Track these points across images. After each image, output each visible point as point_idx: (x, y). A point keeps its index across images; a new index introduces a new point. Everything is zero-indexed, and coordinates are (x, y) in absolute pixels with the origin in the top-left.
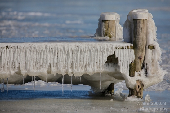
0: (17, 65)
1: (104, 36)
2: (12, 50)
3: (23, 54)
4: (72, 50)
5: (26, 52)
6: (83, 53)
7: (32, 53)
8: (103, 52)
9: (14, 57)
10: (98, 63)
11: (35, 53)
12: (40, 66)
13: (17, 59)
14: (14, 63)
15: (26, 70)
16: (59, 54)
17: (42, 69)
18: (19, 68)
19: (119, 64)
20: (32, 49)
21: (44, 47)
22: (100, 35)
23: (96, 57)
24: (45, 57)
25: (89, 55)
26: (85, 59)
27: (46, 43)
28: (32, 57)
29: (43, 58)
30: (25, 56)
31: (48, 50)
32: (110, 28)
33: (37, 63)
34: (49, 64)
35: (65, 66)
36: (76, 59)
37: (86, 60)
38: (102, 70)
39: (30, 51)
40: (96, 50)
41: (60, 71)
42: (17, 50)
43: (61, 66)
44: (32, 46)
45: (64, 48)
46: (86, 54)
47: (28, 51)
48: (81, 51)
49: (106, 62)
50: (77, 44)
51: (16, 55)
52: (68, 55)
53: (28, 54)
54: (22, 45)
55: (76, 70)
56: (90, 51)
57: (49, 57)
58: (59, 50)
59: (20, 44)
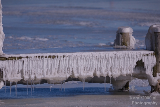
0: (71, 70)
1: (122, 45)
2: (67, 58)
3: (75, 61)
4: (111, 58)
5: (77, 60)
6: (119, 59)
7: (82, 60)
8: (133, 58)
9: (69, 64)
10: (130, 67)
11: (84, 60)
12: (88, 70)
13: (71, 66)
14: (69, 68)
15: (78, 73)
16: (102, 61)
17: (90, 73)
18: (73, 72)
19: (145, 67)
20: (83, 58)
21: (91, 55)
23: (128, 62)
24: (92, 63)
25: (123, 61)
26: (120, 64)
27: (92, 53)
28: (82, 64)
29: (90, 64)
30: (77, 62)
31: (93, 58)
32: (126, 39)
33: (85, 68)
34: (94, 69)
35: (106, 70)
36: (114, 64)
37: (122, 65)
38: (133, 72)
39: (81, 59)
40: (129, 57)
41: (102, 74)
42: (71, 58)
43: (103, 70)
44: (82, 55)
45: (105, 56)
46: (121, 60)
47: (79, 59)
48: (118, 58)
49: (135, 66)
50: (115, 52)
51: (70, 62)
52: (108, 61)
53: (79, 61)
54: (75, 54)
55: (114, 73)
56: (124, 58)
57: (94, 64)
58: (102, 57)
59: (73, 53)
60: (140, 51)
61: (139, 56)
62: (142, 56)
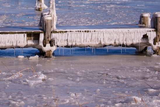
0: (99, 40)
1: (143, 24)
2: (97, 32)
3: (102, 34)
4: (126, 32)
5: (104, 33)
6: (131, 34)
7: (107, 34)
8: (141, 33)
9: (98, 36)
10: (139, 38)
11: (108, 34)
12: (111, 40)
13: (99, 37)
14: (98, 39)
15: (104, 42)
16: (120, 34)
17: (111, 41)
18: (100, 41)
19: (148, 39)
20: (107, 32)
21: (112, 31)
22: (141, 24)
23: (137, 36)
24: (113, 36)
25: (134, 35)
26: (132, 37)
27: (114, 29)
28: (107, 36)
29: (112, 36)
30: (103, 35)
31: (114, 32)
32: (145, 20)
33: (109, 39)
34: (115, 39)
35: (122, 40)
36: (128, 36)
37: (133, 37)
38: (140, 41)
39: (106, 33)
40: (138, 32)
41: (120, 42)
42: (99, 32)
43: (120, 40)
44: (107, 31)
45: (122, 31)
46: (132, 34)
47: (105, 33)
48: (130, 33)
49: (142, 38)
50: (128, 29)
51: (99, 35)
52: (124, 34)
53: (104, 34)
54: (102, 30)
55: (128, 42)
56: (135, 33)
57: (115, 36)
58: (120, 32)
59: (101, 29)
60: (145, 29)
61: (144, 32)
62: (146, 32)
